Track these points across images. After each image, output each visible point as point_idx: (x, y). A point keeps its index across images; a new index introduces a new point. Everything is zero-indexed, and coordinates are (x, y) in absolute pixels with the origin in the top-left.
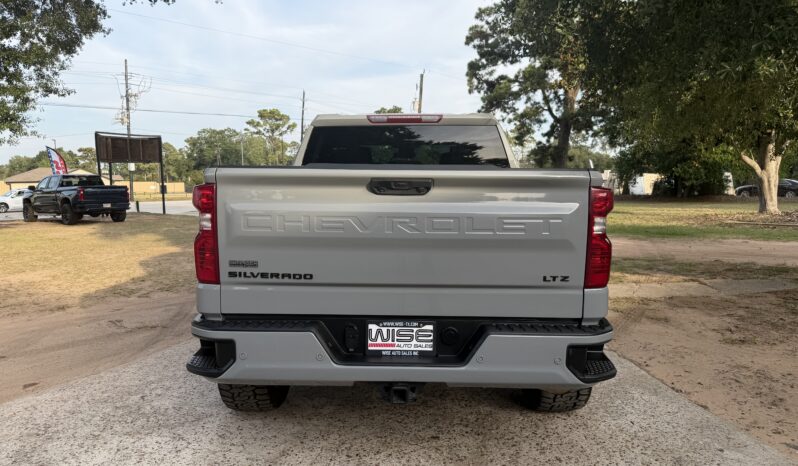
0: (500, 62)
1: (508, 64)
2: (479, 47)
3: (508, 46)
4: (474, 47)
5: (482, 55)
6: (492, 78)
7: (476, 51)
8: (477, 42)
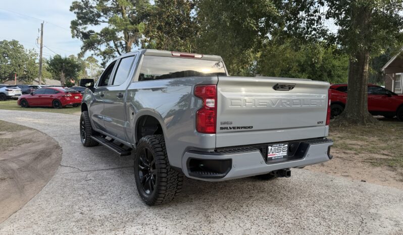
0: (89, 23)
1: (93, 25)
2: (78, 13)
3: (93, 15)
4: (75, 13)
5: (79, 18)
6: (86, 31)
7: (76, 15)
8: (76, 10)
